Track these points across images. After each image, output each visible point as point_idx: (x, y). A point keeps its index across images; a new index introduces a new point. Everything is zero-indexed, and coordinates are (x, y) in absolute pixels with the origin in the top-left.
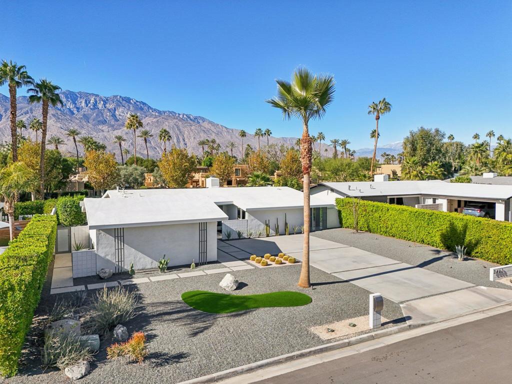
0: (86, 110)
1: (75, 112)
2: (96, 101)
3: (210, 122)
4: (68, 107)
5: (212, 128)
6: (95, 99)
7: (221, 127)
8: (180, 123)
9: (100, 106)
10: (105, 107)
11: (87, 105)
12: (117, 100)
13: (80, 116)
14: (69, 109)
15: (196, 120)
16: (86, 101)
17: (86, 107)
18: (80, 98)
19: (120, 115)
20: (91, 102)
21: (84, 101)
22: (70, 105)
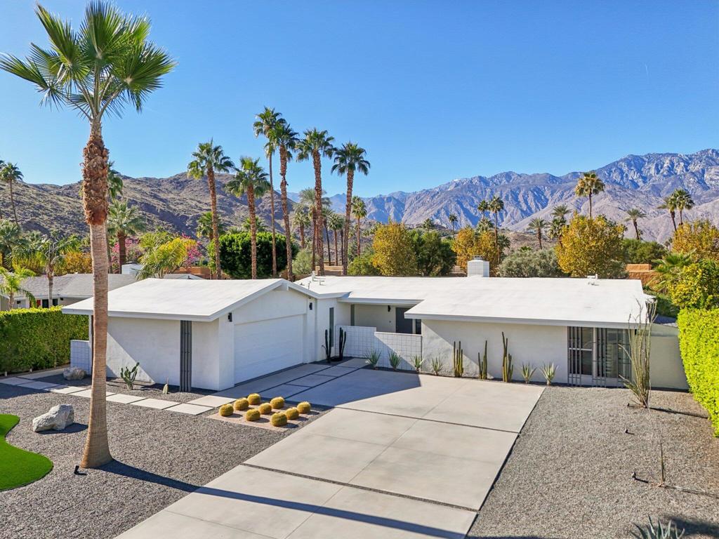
0: (657, 178)
1: (641, 184)
2: (672, 164)
4: (630, 178)
6: (670, 161)
9: (679, 170)
10: (687, 170)
11: (658, 172)
13: (647, 188)
14: (632, 181)
16: (657, 165)
17: (657, 174)
18: (648, 162)
19: (711, 179)
20: (665, 165)
21: (654, 167)
22: (633, 175)
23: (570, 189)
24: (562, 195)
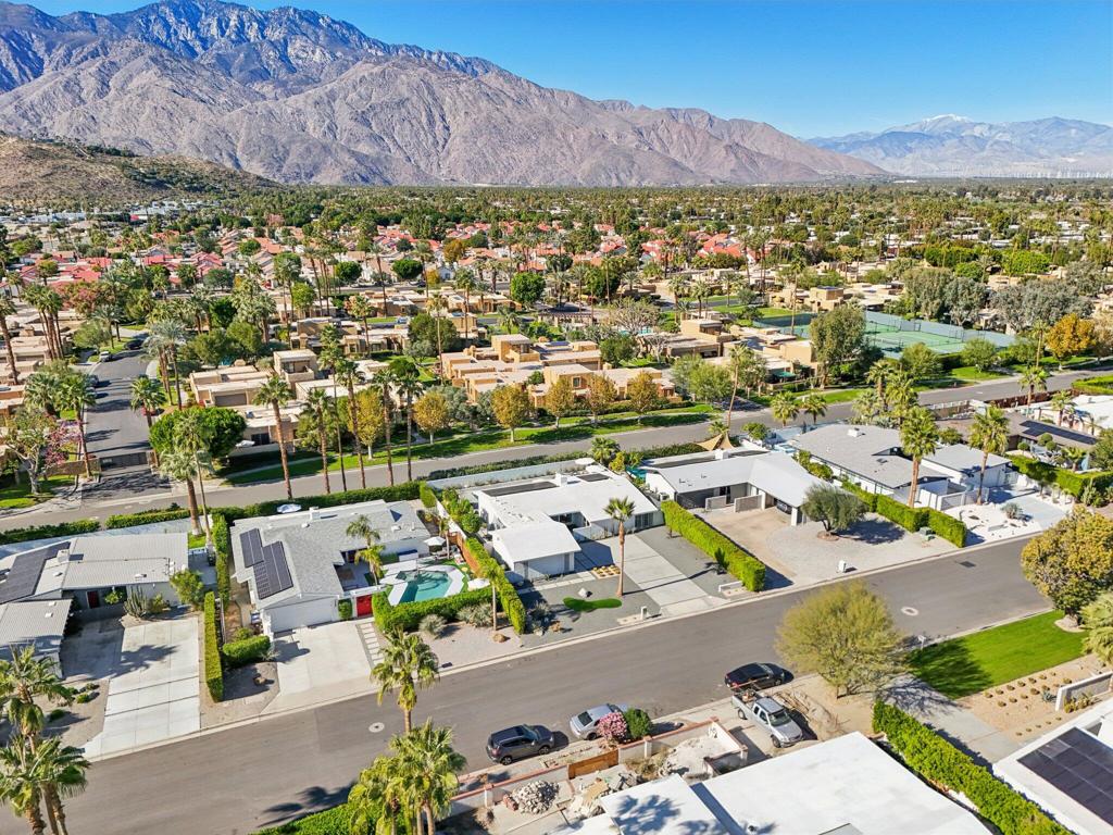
0: (221, 44)
1: (199, 49)
2: (242, 23)
3: (501, 73)
4: (181, 38)
5: (507, 88)
6: (238, 16)
7: (525, 84)
8: (434, 76)
9: (252, 34)
10: (264, 37)
11: (223, 33)
12: (288, 19)
13: (207, 59)
14: (185, 42)
15: (468, 67)
16: (219, 22)
17: (222, 36)
18: (206, 14)
19: (297, 57)
20: (232, 23)
21: (215, 23)
22: (185, 33)
23: (82, 44)
24: (69, 55)
